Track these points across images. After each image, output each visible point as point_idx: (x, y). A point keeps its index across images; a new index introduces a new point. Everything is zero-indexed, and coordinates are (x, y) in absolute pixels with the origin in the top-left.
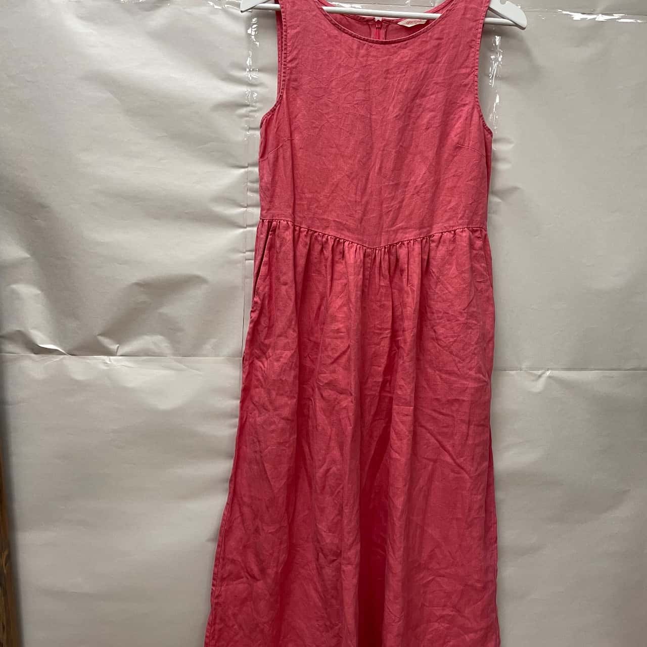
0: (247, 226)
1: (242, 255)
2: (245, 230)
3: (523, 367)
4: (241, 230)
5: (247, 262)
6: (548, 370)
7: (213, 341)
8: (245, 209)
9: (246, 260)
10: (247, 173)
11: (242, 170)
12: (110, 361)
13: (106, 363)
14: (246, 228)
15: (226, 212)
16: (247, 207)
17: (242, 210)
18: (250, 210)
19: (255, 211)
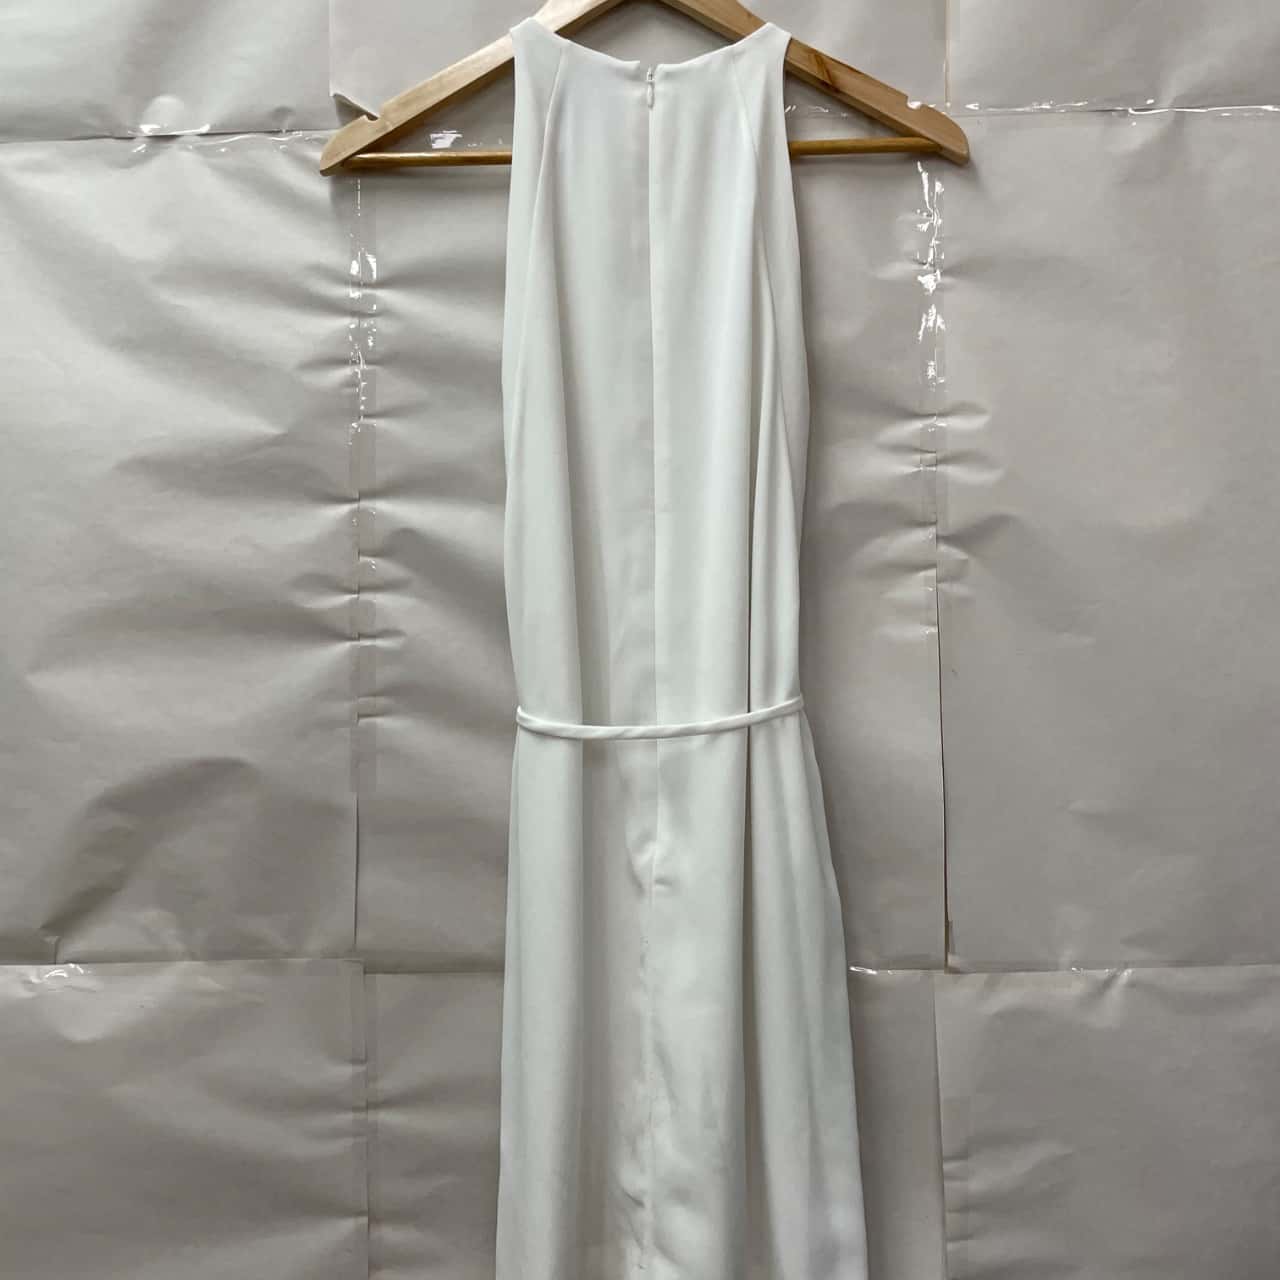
0: (358, 635)
1: (348, 704)
2: (354, 644)
3: (1063, 960)
4: (348, 645)
5: (363, 721)
6: (1126, 966)
8: (355, 596)
9: (360, 716)
10: (354, 513)
11: (345, 509)
12: (39, 976)
13: (30, 982)
14: (358, 639)
15: (308, 606)
16: (358, 592)
17: (347, 598)
18: (366, 597)
19: (380, 599)
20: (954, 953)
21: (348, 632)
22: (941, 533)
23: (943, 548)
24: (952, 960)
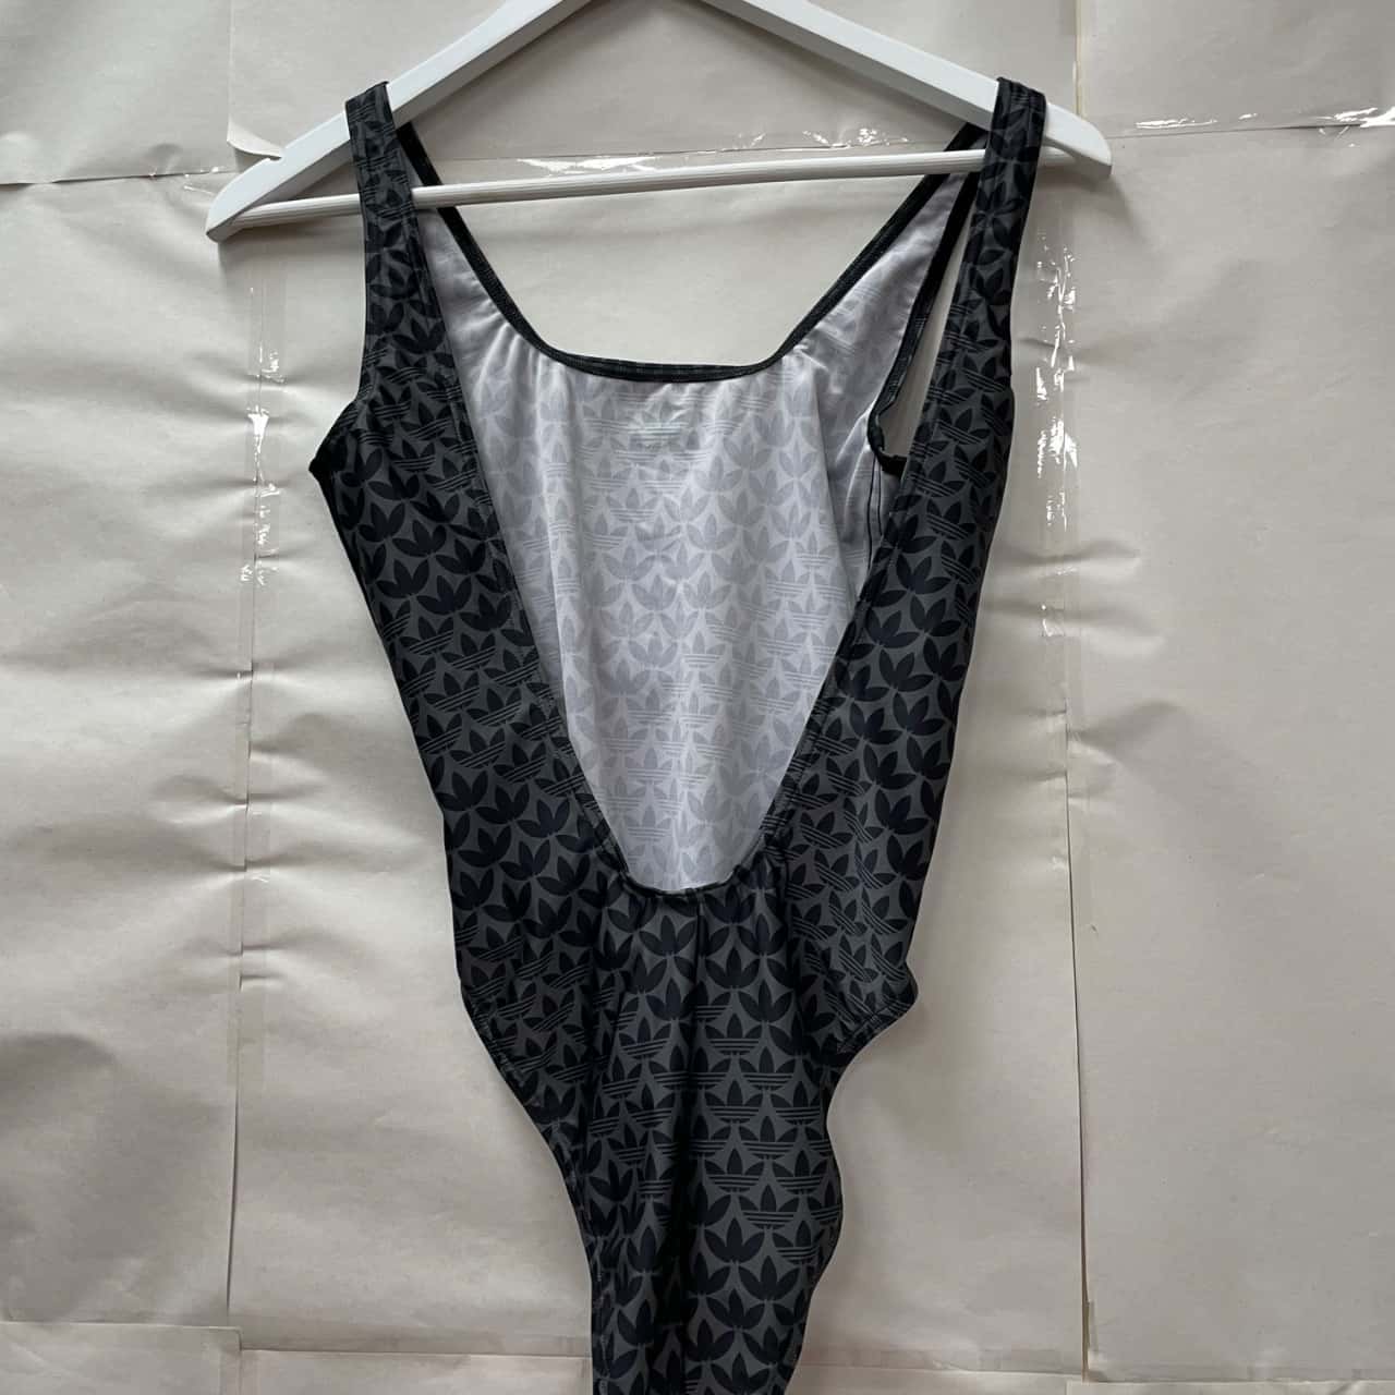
0: (246, 861)
1: (227, 961)
2: (241, 876)
3: (1261, 1364)
4: (229, 879)
5: (248, 985)
6: (1357, 1375)
7: (135, 1264)
8: (244, 807)
9: (243, 977)
10: (248, 691)
11: (233, 685)
14: (244, 869)
15: (177, 821)
16: (246, 801)
17: (231, 809)
18: (256, 809)
19: (277, 810)
20: (1096, 1351)
21: (231, 860)
22: (1072, 726)
23: (1076, 748)
24: (1093, 1361)
